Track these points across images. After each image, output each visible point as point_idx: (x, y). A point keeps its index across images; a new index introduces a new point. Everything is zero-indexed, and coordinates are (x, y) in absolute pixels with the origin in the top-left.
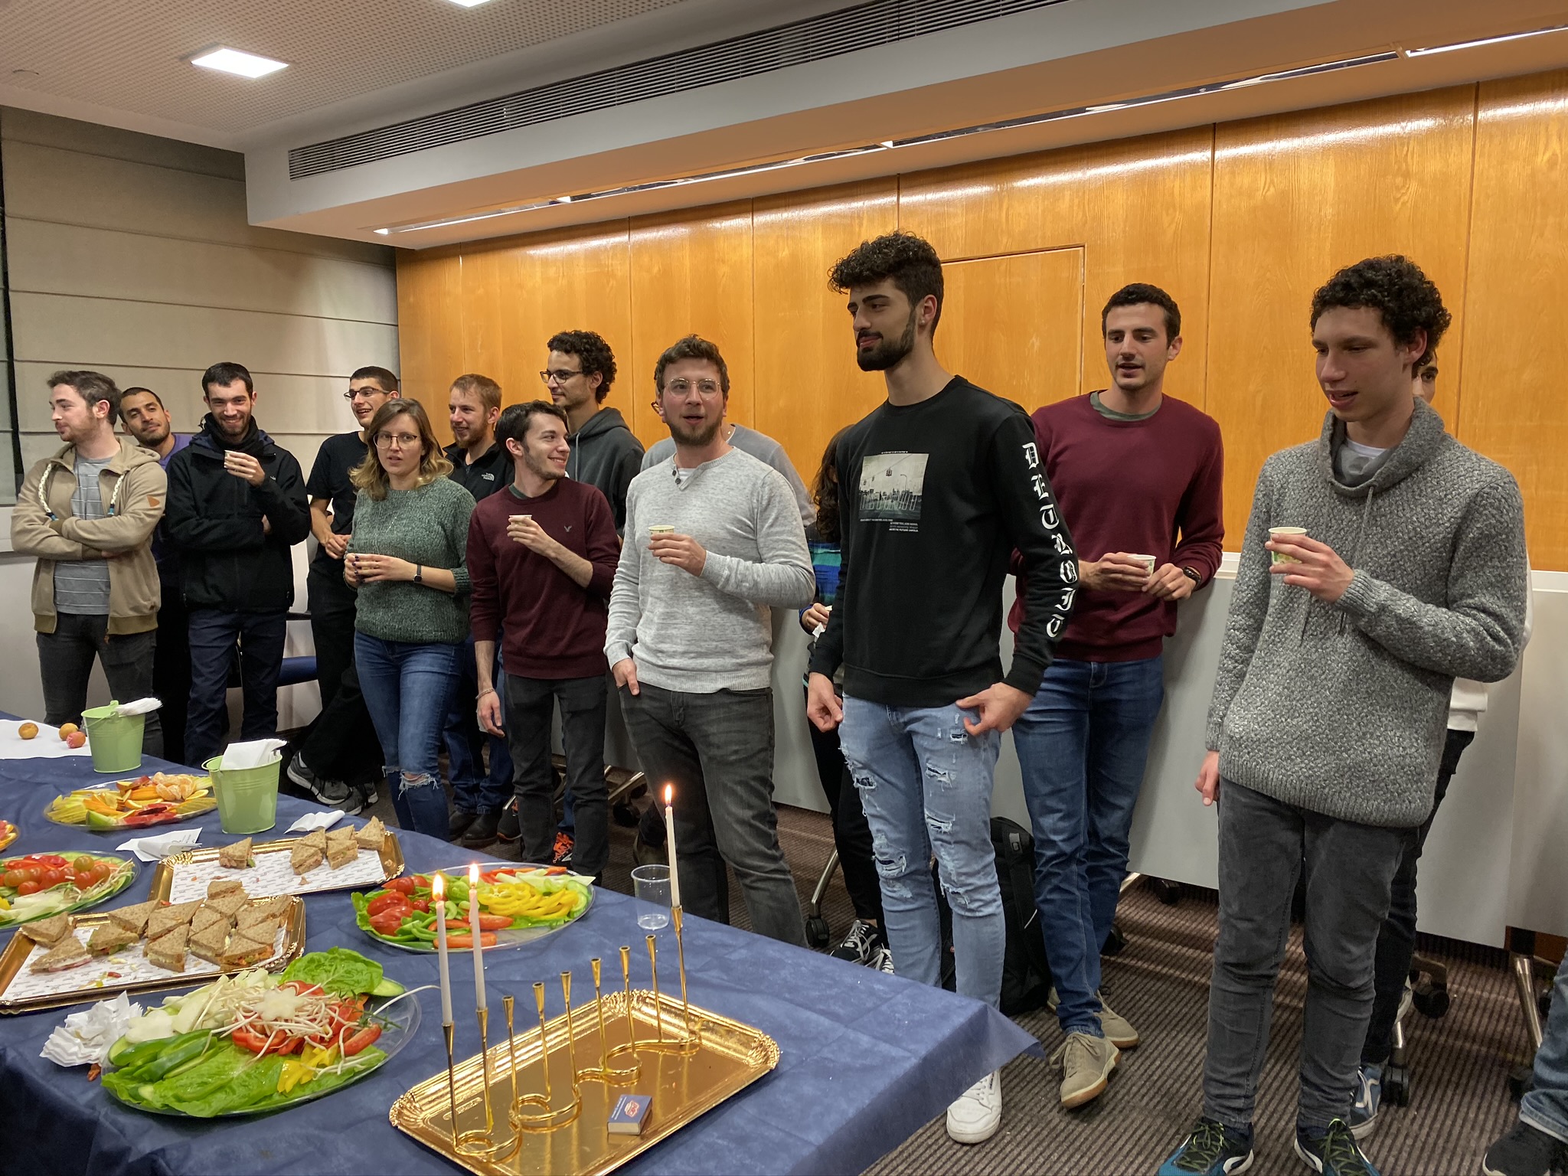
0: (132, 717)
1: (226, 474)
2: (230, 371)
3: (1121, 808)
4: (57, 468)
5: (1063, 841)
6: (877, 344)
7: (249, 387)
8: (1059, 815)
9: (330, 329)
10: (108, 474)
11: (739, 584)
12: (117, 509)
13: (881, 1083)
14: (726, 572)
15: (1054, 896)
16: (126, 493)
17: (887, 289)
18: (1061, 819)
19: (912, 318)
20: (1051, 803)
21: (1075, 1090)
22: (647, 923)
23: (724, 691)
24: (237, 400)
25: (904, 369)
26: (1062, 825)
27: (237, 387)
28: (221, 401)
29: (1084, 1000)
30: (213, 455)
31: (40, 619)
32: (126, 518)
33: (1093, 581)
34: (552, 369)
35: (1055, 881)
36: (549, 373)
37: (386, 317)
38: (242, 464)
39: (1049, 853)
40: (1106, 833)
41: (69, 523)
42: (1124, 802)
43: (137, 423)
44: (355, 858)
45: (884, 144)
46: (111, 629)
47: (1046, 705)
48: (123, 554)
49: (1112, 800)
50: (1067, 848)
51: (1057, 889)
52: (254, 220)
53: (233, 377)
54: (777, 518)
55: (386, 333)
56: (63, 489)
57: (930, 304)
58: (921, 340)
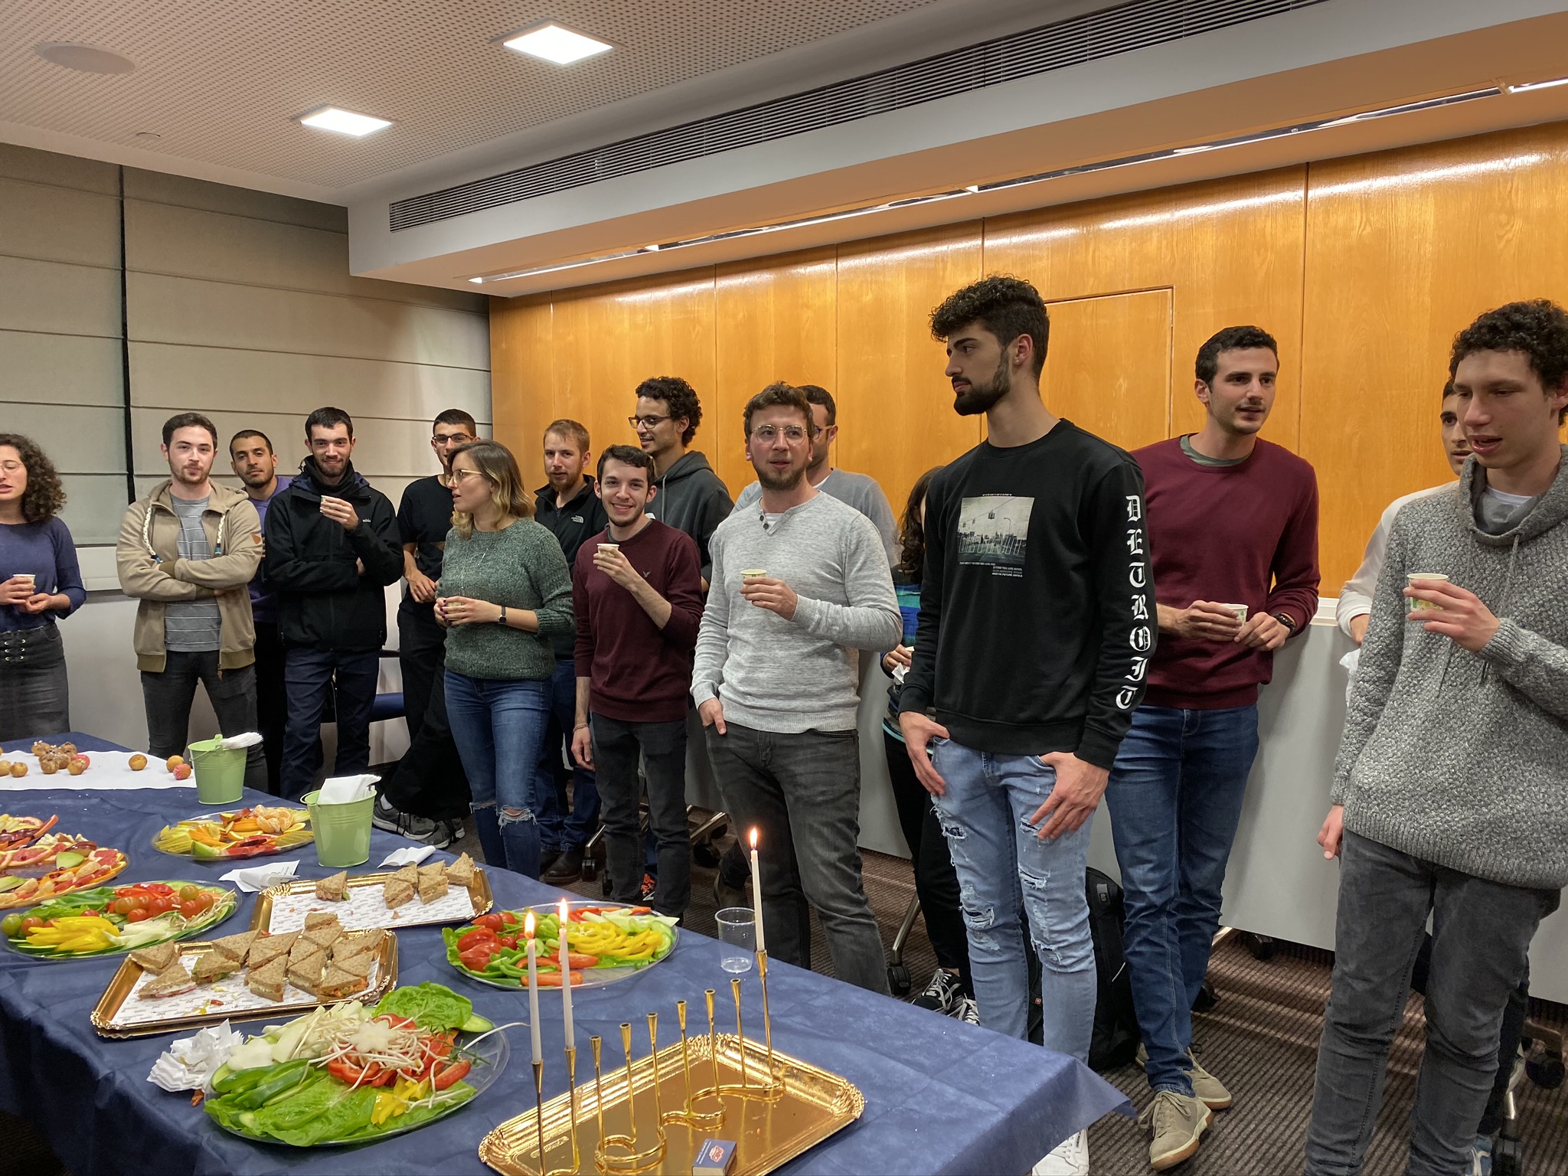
0: (235, 751)
1: (322, 516)
2: (333, 415)
3: (1213, 859)
4: (158, 510)
5: (1151, 892)
6: (967, 389)
7: (350, 431)
8: (1150, 866)
9: (425, 373)
10: (211, 514)
11: (829, 627)
12: (223, 549)
13: (967, 1137)
14: (817, 616)
15: (1143, 949)
16: (229, 532)
17: (975, 332)
18: (1152, 870)
19: (1004, 358)
20: (1143, 853)
21: (1165, 1151)
22: (731, 966)
23: (811, 732)
24: (339, 442)
25: (1003, 411)
26: (1151, 876)
27: (339, 430)
28: (324, 442)
29: (1174, 1057)
30: (312, 498)
31: (142, 659)
32: (231, 558)
33: (1181, 628)
34: (641, 414)
35: (1144, 933)
36: (638, 419)
37: (480, 364)
38: (337, 508)
39: (1139, 905)
40: (1199, 885)
41: (182, 564)
42: (1217, 854)
43: (243, 465)
44: (445, 893)
45: (969, 188)
46: (222, 664)
47: (1137, 752)
48: (229, 592)
49: (1204, 851)
50: (1158, 900)
51: (1146, 941)
52: (356, 271)
53: (337, 420)
54: (865, 562)
55: (479, 379)
56: (166, 531)
57: (1025, 343)
58: (1020, 380)
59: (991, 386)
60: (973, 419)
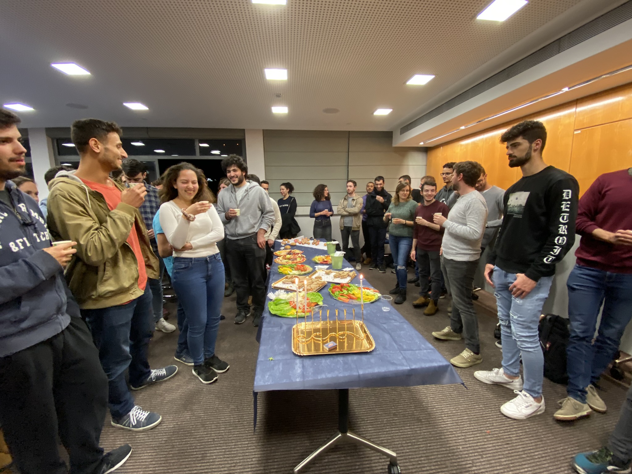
0: (333, 245)
1: (376, 200)
2: (380, 178)
3: (614, 327)
4: (345, 199)
5: (580, 332)
6: (515, 159)
7: (383, 182)
8: (580, 323)
9: (411, 167)
10: (353, 200)
12: (354, 206)
15: (572, 350)
16: (356, 203)
17: (520, 140)
18: (580, 324)
19: (530, 148)
20: (578, 318)
24: (380, 184)
25: (527, 166)
26: (581, 327)
27: (381, 181)
28: (377, 184)
30: (374, 195)
31: (341, 227)
32: (356, 208)
34: (444, 172)
35: (574, 345)
36: (443, 174)
37: (425, 164)
38: (379, 198)
40: (607, 336)
41: (347, 209)
42: (618, 326)
43: (368, 188)
44: (346, 278)
46: (353, 229)
47: (583, 283)
48: (355, 215)
49: (612, 324)
50: (581, 335)
51: (575, 348)
52: (394, 145)
53: (380, 179)
55: (424, 167)
56: (346, 203)
57: (539, 142)
58: (534, 155)
59: (524, 157)
60: (515, 168)
